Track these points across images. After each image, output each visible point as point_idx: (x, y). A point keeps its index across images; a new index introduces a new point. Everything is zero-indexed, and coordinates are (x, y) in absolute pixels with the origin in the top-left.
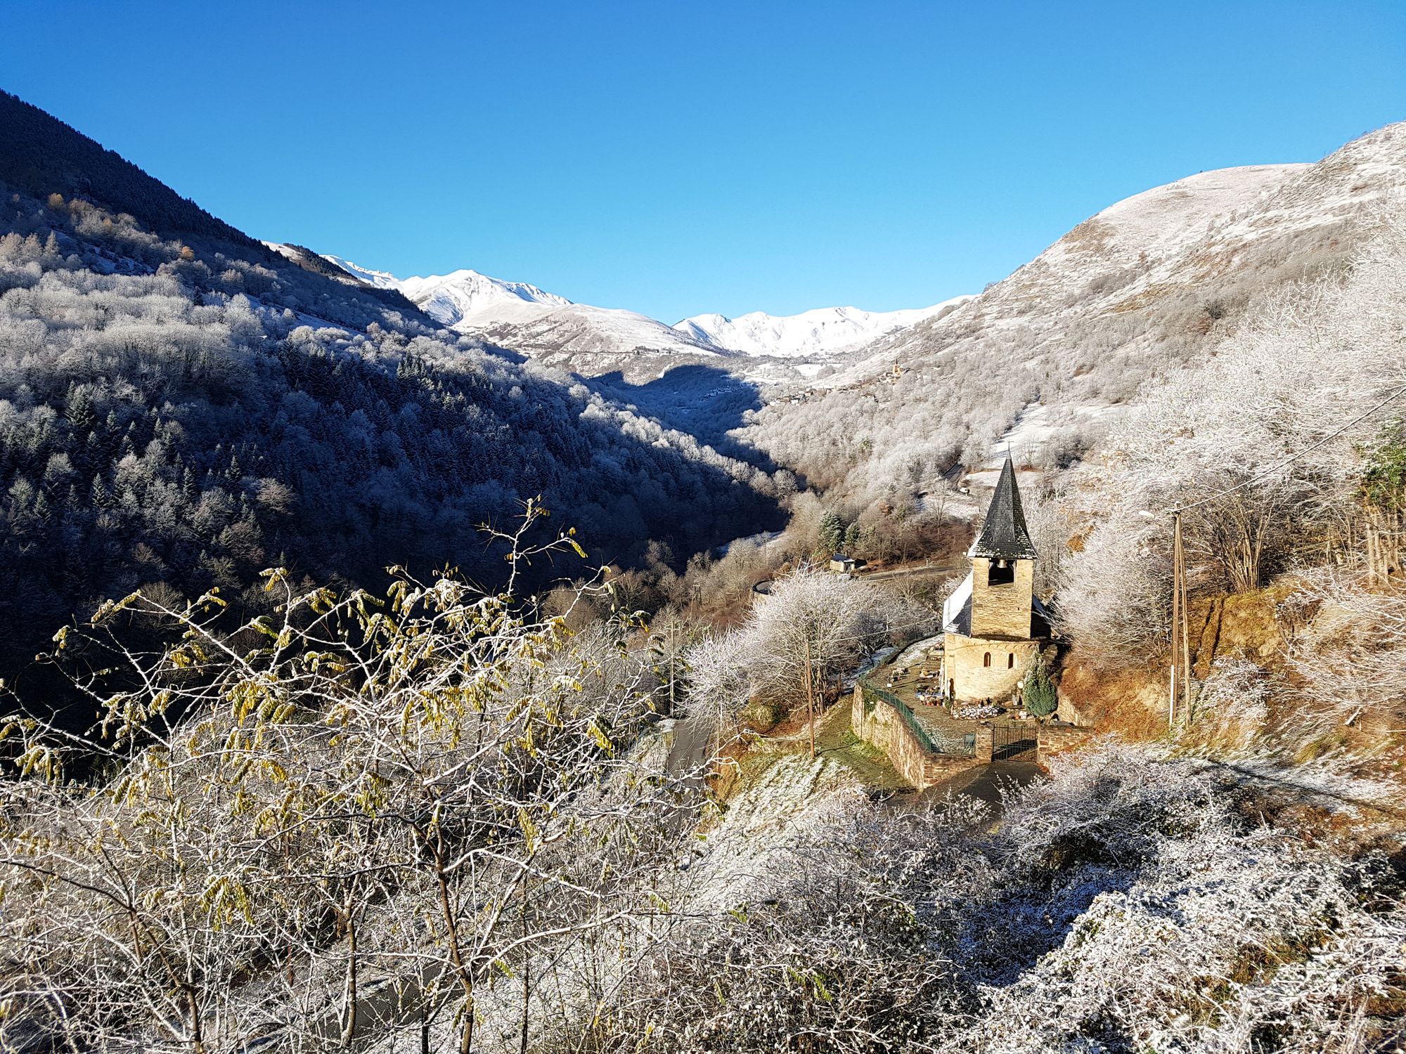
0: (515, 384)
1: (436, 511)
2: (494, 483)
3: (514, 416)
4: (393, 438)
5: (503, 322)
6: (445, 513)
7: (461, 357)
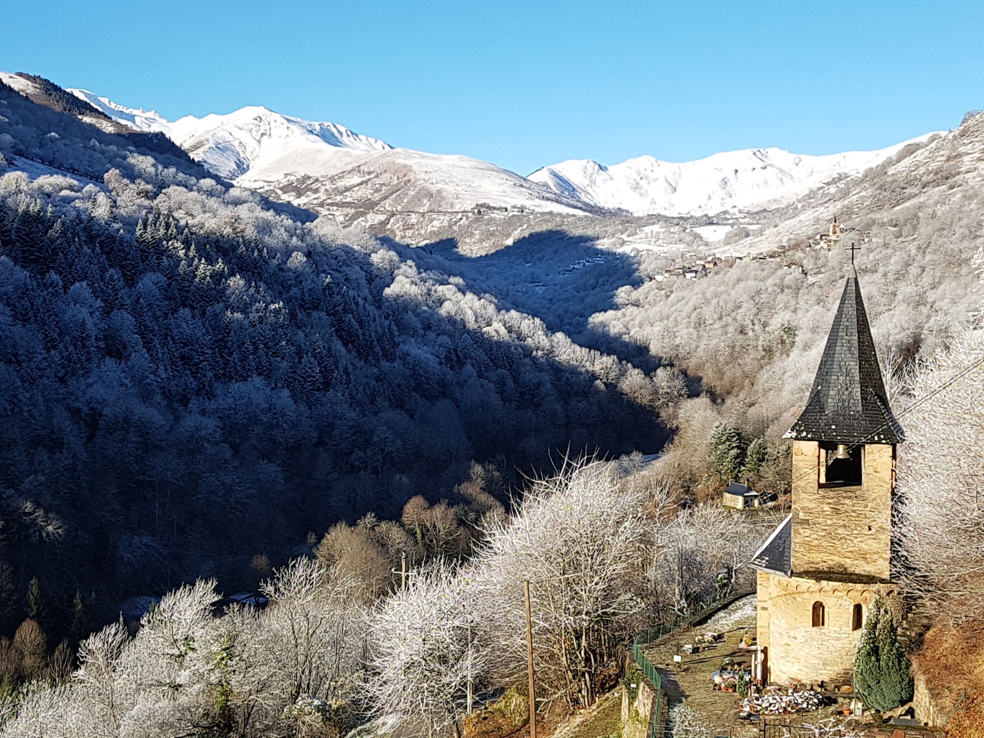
0: (296, 249)
1: (177, 419)
2: (257, 380)
3: (295, 291)
4: (124, 320)
5: (301, 173)
6: (190, 421)
7: (226, 213)
